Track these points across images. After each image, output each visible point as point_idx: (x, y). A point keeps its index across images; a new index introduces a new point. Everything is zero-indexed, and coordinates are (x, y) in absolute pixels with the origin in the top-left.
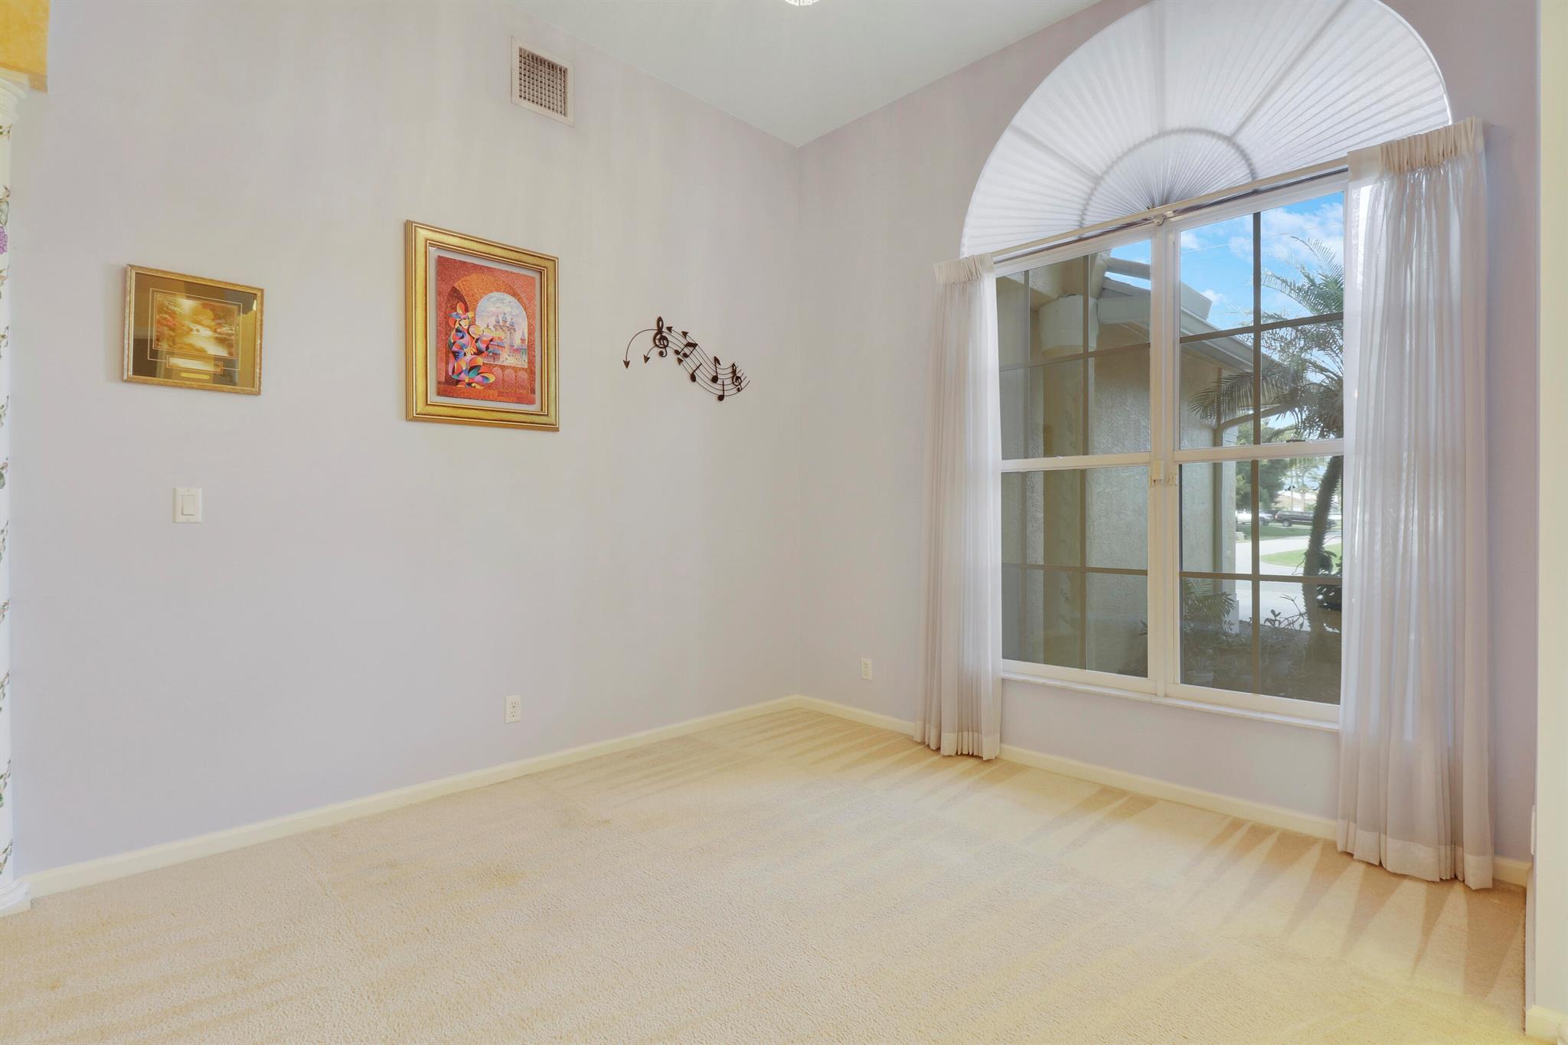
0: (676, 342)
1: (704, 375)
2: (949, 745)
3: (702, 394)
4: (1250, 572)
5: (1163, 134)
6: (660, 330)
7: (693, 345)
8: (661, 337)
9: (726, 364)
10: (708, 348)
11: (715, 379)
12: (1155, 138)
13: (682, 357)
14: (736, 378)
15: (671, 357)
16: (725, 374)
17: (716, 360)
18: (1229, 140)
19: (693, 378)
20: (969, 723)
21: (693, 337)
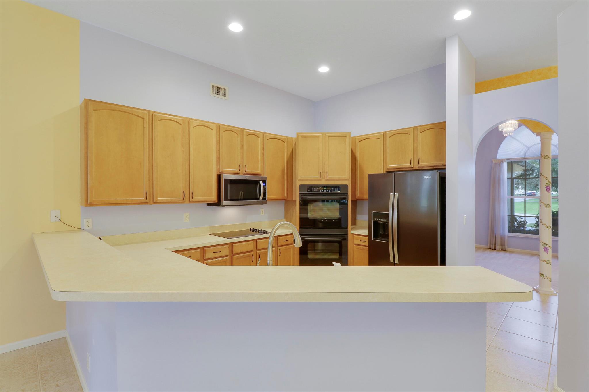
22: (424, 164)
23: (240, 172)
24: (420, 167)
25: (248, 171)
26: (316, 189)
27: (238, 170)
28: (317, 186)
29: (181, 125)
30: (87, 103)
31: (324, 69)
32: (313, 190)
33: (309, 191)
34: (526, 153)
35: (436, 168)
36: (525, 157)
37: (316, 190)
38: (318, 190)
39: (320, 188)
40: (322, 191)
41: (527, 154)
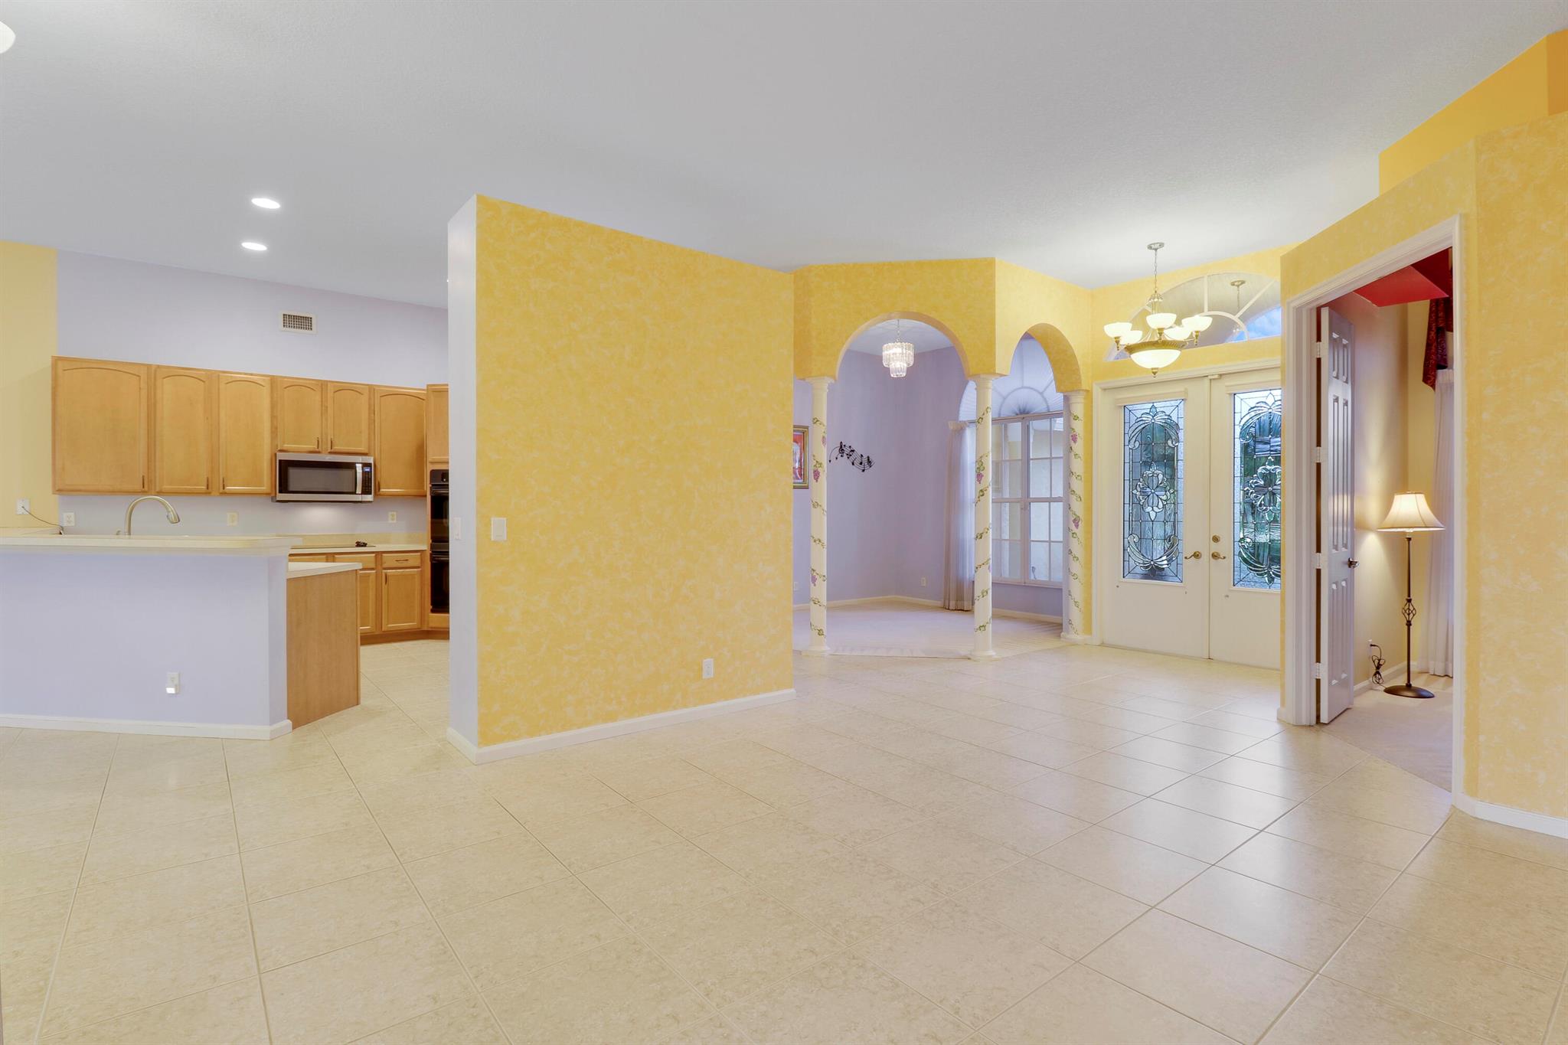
0: (847, 450)
1: (857, 463)
2: (952, 605)
3: (856, 470)
4: (1048, 540)
5: (1023, 387)
6: (841, 447)
7: (853, 451)
8: (841, 450)
9: (865, 456)
10: (859, 451)
11: (861, 463)
12: (1020, 388)
13: (849, 456)
14: (869, 462)
15: (845, 456)
16: (865, 461)
17: (862, 456)
18: (1041, 393)
19: (853, 464)
20: (960, 598)
21: (853, 448)
23: (320, 449)
25: (337, 448)
27: (316, 447)
29: (204, 382)
30: (56, 360)
34: (1000, 410)
36: (999, 417)
41: (1002, 413)
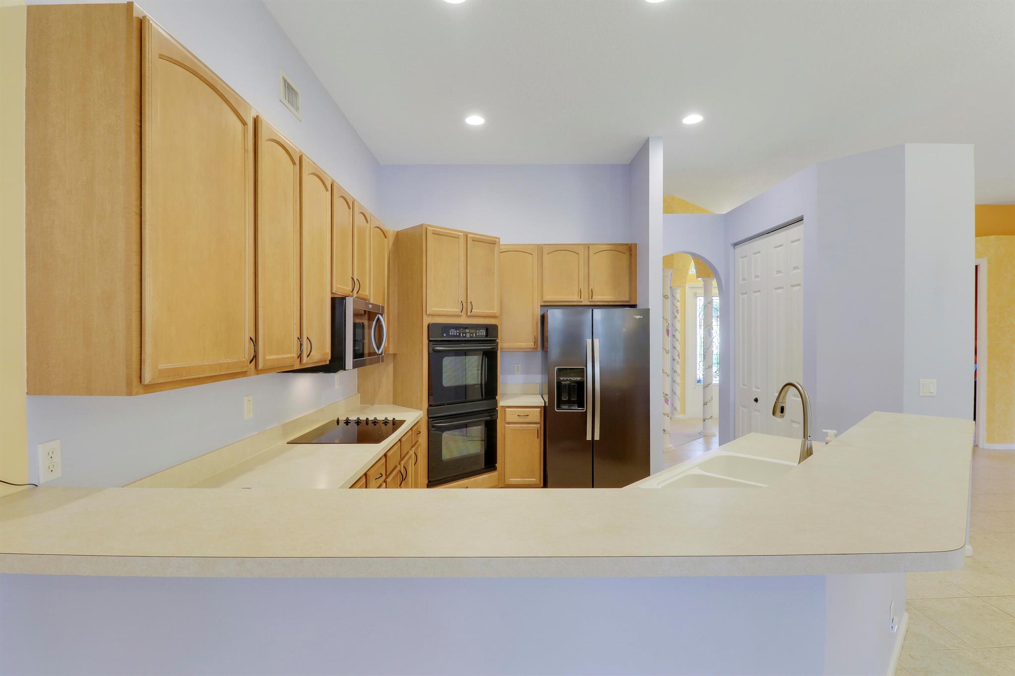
22: (598, 298)
24: (592, 301)
26: (455, 332)
28: (457, 327)
29: (294, 164)
31: (475, 120)
32: (451, 334)
33: (445, 335)
35: (613, 304)
37: (455, 334)
38: (458, 334)
39: (461, 331)
40: (464, 335)
